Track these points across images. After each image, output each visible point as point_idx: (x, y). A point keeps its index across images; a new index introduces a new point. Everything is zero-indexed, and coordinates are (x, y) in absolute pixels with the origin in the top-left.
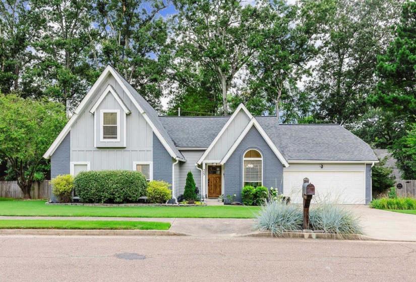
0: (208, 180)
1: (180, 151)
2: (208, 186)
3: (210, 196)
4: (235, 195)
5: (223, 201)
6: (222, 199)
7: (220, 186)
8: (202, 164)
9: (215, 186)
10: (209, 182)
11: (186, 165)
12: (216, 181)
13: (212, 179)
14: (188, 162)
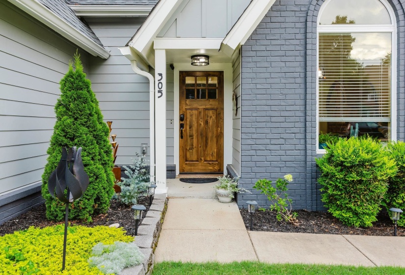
0: (181, 119)
1: (83, 19)
2: (181, 136)
3: (187, 168)
4: (289, 177)
5: (235, 200)
6: (229, 191)
7: (220, 136)
8: (152, 51)
9: (204, 137)
10: (182, 126)
11: (105, 69)
12: (207, 122)
13: (192, 116)
14: (113, 60)
